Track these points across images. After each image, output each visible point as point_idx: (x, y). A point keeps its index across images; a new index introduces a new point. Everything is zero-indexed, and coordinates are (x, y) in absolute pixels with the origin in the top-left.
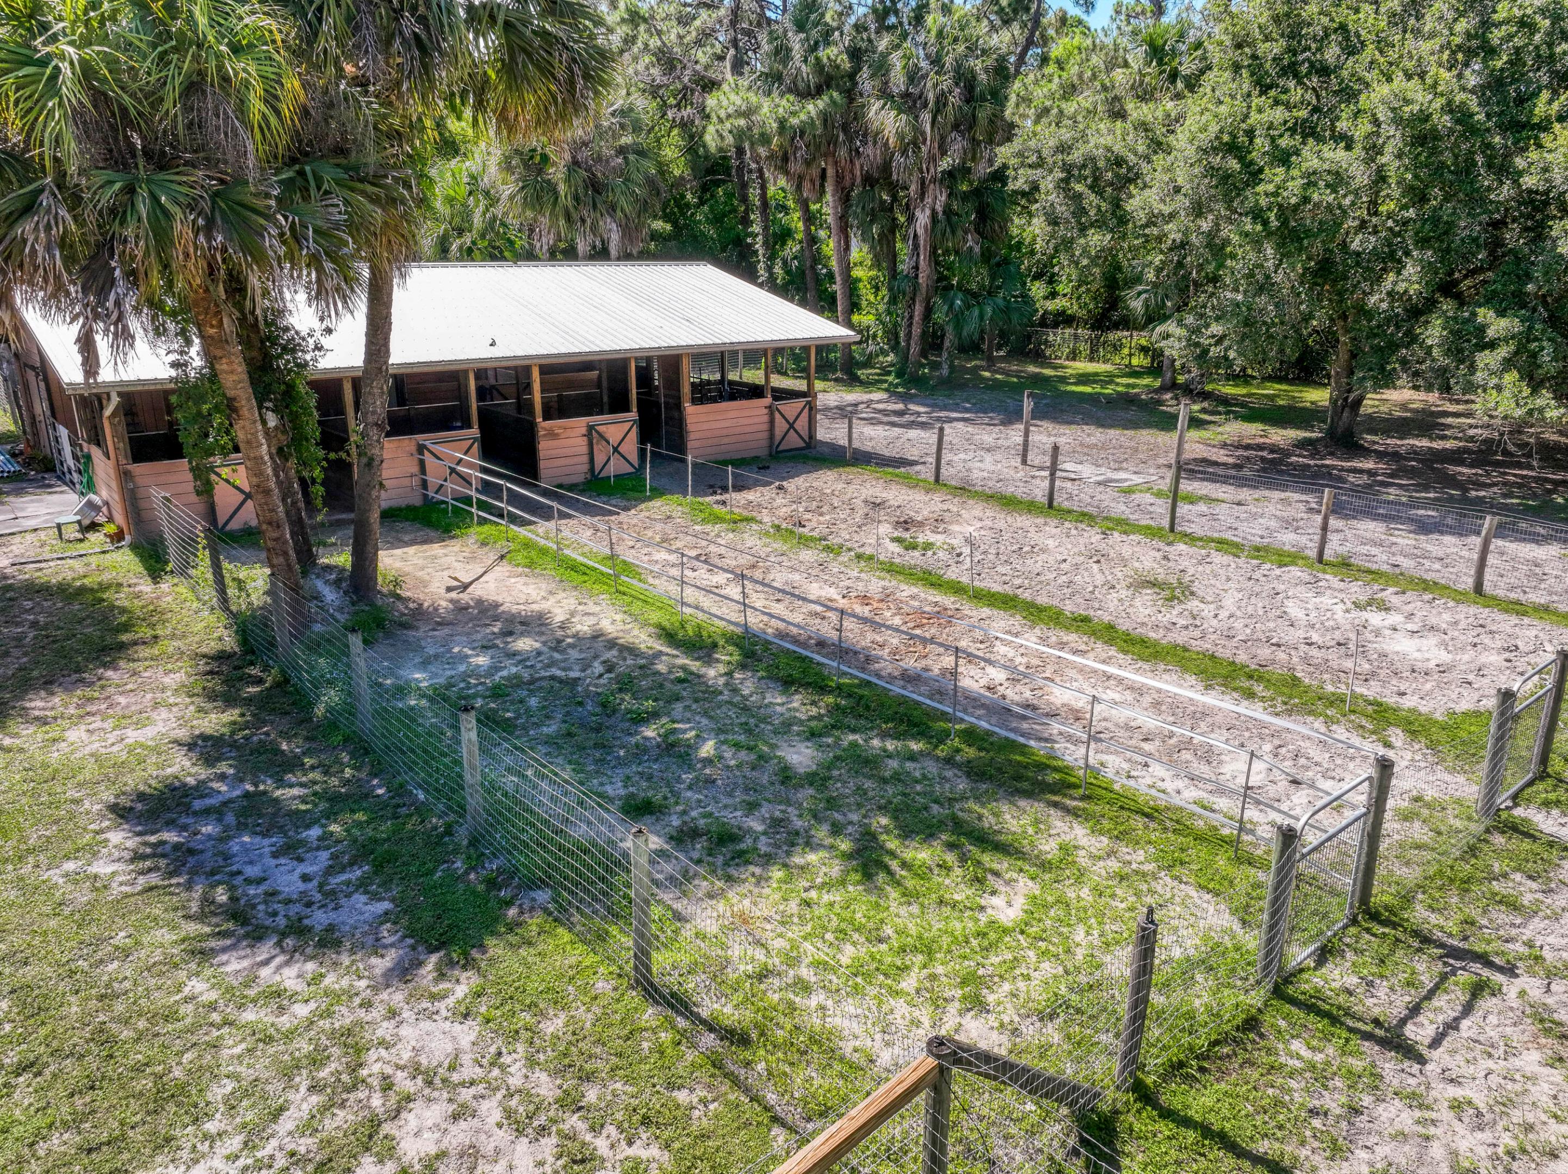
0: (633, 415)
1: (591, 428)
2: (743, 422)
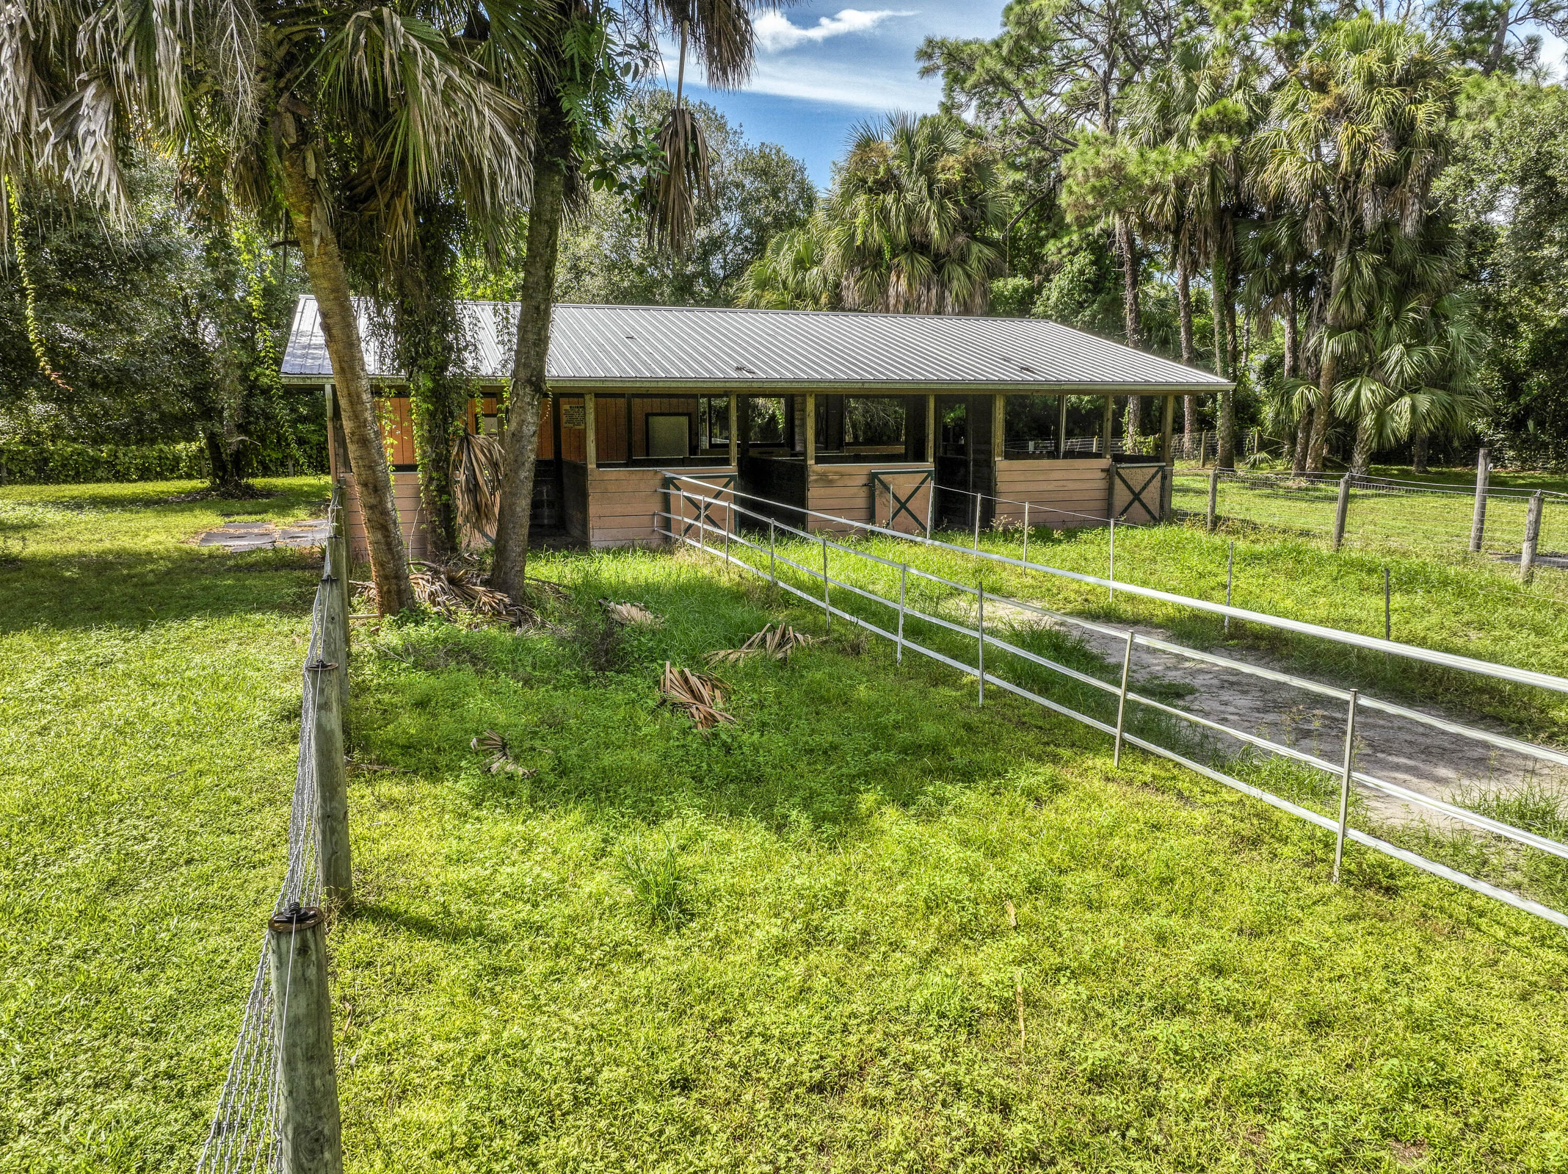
0: (929, 465)
1: (873, 477)
2: (1071, 486)
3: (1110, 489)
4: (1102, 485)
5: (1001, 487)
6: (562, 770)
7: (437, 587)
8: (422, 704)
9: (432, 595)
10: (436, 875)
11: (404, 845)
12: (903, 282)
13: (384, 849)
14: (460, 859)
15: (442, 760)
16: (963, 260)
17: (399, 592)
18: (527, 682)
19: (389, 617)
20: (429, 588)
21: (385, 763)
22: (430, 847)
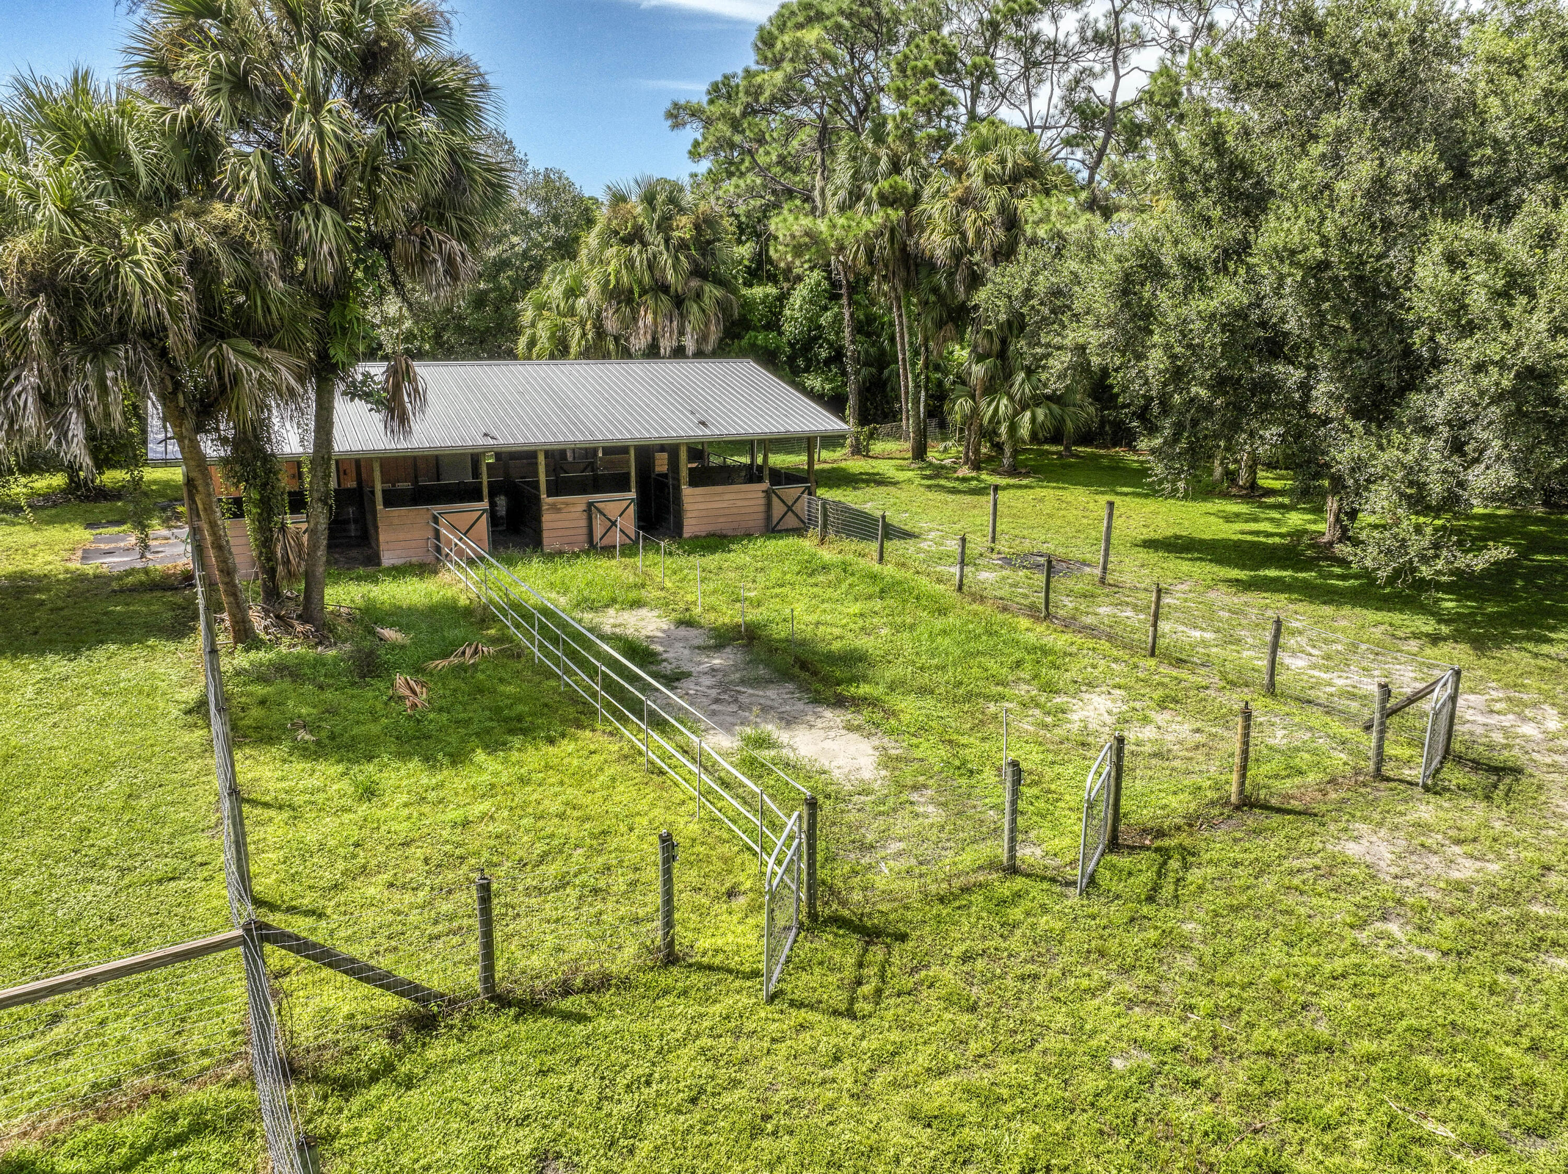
0: (633, 495)
1: (590, 505)
2: (739, 503)
3: (769, 505)
4: (762, 501)
5: (686, 507)
6: (332, 737)
7: (268, 622)
8: (262, 702)
9: (266, 627)
10: (271, 786)
11: (258, 775)
12: (650, 317)
13: (250, 776)
14: (282, 779)
15: (274, 734)
16: (698, 296)
17: (246, 630)
18: (321, 688)
19: (240, 646)
20: (264, 623)
21: (245, 737)
22: (269, 774)
